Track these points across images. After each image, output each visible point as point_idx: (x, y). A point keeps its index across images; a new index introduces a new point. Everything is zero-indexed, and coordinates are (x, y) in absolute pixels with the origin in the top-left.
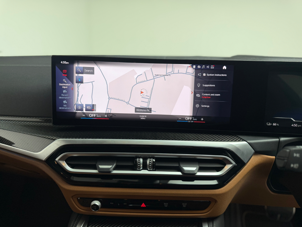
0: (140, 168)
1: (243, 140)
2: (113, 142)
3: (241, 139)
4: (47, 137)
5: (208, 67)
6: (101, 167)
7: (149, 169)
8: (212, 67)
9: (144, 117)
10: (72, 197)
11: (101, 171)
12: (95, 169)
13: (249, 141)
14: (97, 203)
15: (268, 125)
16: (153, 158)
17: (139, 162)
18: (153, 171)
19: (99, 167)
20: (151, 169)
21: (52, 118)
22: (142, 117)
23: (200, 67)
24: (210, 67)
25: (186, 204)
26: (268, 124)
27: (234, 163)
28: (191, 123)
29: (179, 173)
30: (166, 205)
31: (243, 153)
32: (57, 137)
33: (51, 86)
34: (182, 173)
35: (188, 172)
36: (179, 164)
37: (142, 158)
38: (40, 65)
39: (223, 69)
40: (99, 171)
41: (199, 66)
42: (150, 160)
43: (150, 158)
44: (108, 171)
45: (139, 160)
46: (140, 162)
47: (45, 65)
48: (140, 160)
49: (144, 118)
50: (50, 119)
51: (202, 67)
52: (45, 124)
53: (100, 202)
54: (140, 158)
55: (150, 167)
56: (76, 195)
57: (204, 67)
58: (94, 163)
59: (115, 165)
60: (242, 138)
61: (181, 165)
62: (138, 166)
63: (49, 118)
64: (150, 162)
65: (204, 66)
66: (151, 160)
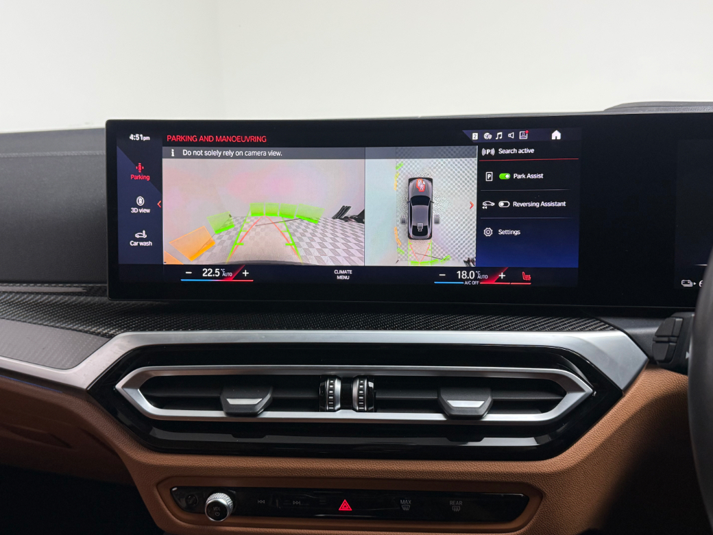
0: (334, 406)
1: (616, 328)
2: (263, 337)
3: (610, 325)
4: (94, 329)
5: (511, 135)
6: (232, 401)
7: (357, 408)
8: (523, 136)
9: (345, 275)
10: (157, 485)
11: (234, 412)
12: (219, 408)
13: (630, 331)
14: (223, 499)
15: (686, 285)
16: (370, 378)
17: (330, 389)
18: (368, 411)
19: (227, 402)
20: (363, 406)
21: (107, 285)
22: (341, 275)
23: (490, 137)
24: (517, 135)
25: (461, 503)
26: (686, 283)
27: (588, 389)
28: (471, 286)
29: (438, 417)
30: (406, 504)
31: (612, 362)
32: (121, 330)
33: (105, 202)
34: (445, 415)
35: (460, 411)
36: (439, 395)
37: (339, 379)
38: (74, 153)
39: (553, 138)
40: (227, 414)
41: (488, 134)
42: (360, 384)
43: (361, 378)
44: (251, 413)
45: (330, 384)
46: (333, 389)
47: (85, 153)
48: (333, 384)
49: (346, 278)
50: (100, 287)
51: (494, 136)
52: (89, 299)
53: (231, 498)
54: (333, 377)
55: (359, 401)
56: (167, 478)
57: (500, 136)
58: (215, 395)
59: (268, 396)
60: (612, 323)
61: (444, 397)
62: (330, 401)
63: (99, 285)
64: (360, 389)
65: (501, 133)
66: (362, 384)
